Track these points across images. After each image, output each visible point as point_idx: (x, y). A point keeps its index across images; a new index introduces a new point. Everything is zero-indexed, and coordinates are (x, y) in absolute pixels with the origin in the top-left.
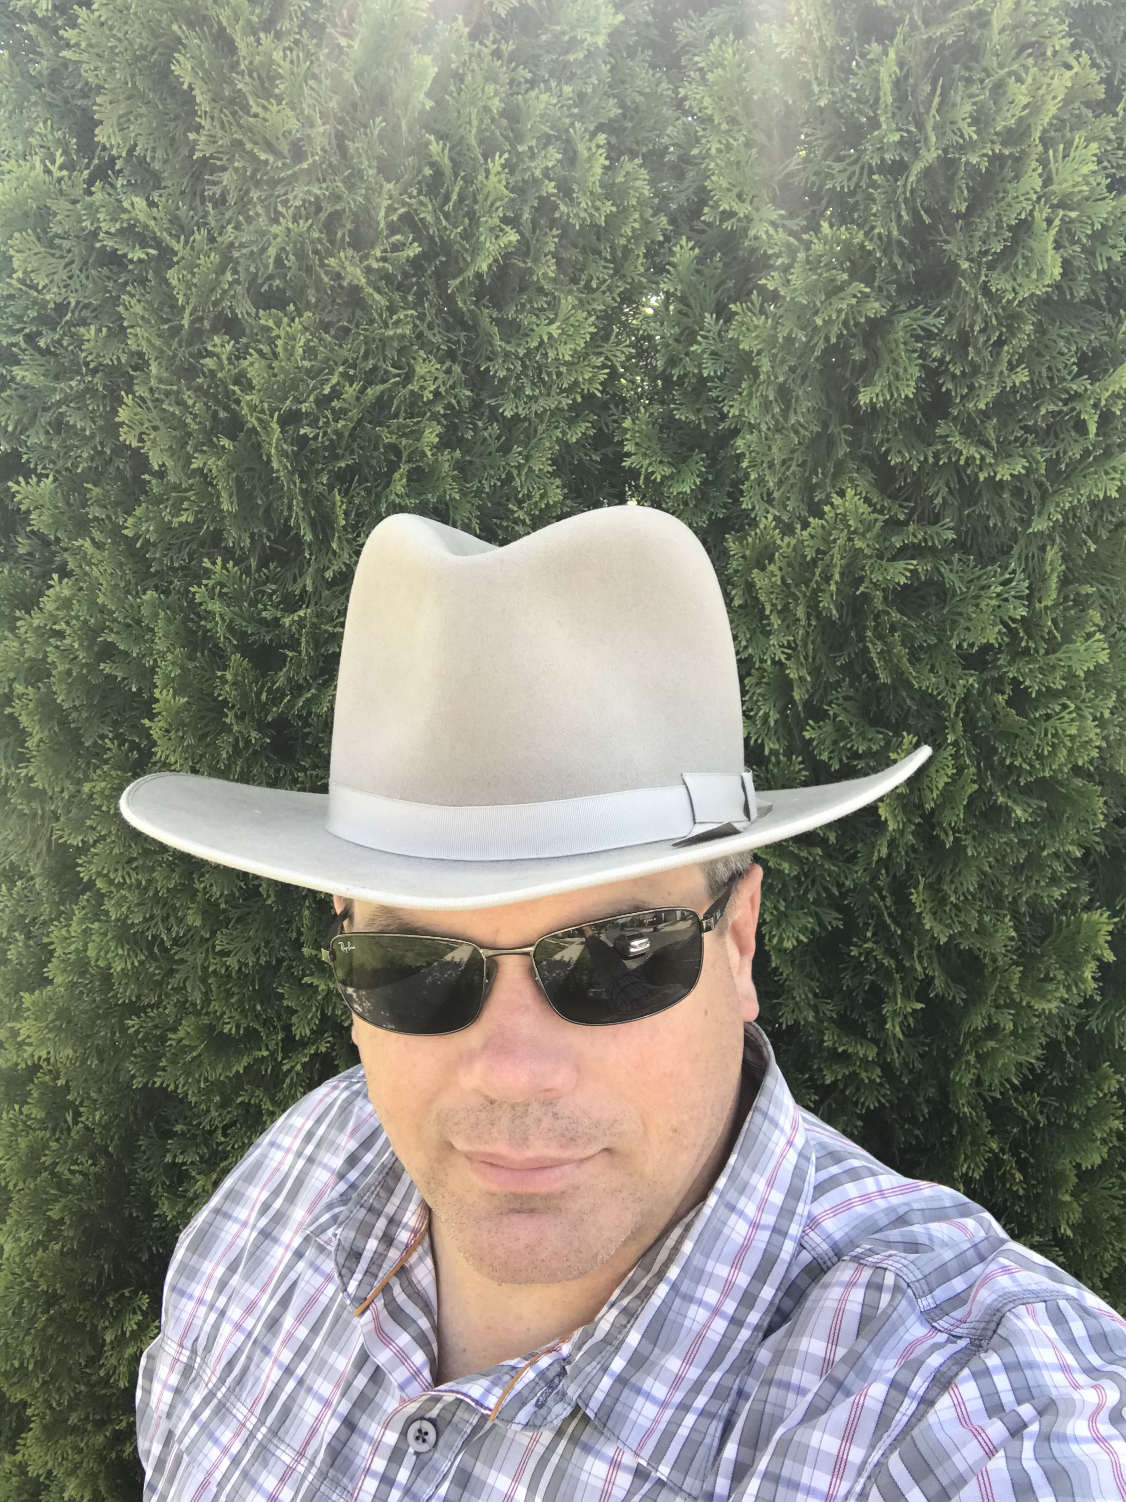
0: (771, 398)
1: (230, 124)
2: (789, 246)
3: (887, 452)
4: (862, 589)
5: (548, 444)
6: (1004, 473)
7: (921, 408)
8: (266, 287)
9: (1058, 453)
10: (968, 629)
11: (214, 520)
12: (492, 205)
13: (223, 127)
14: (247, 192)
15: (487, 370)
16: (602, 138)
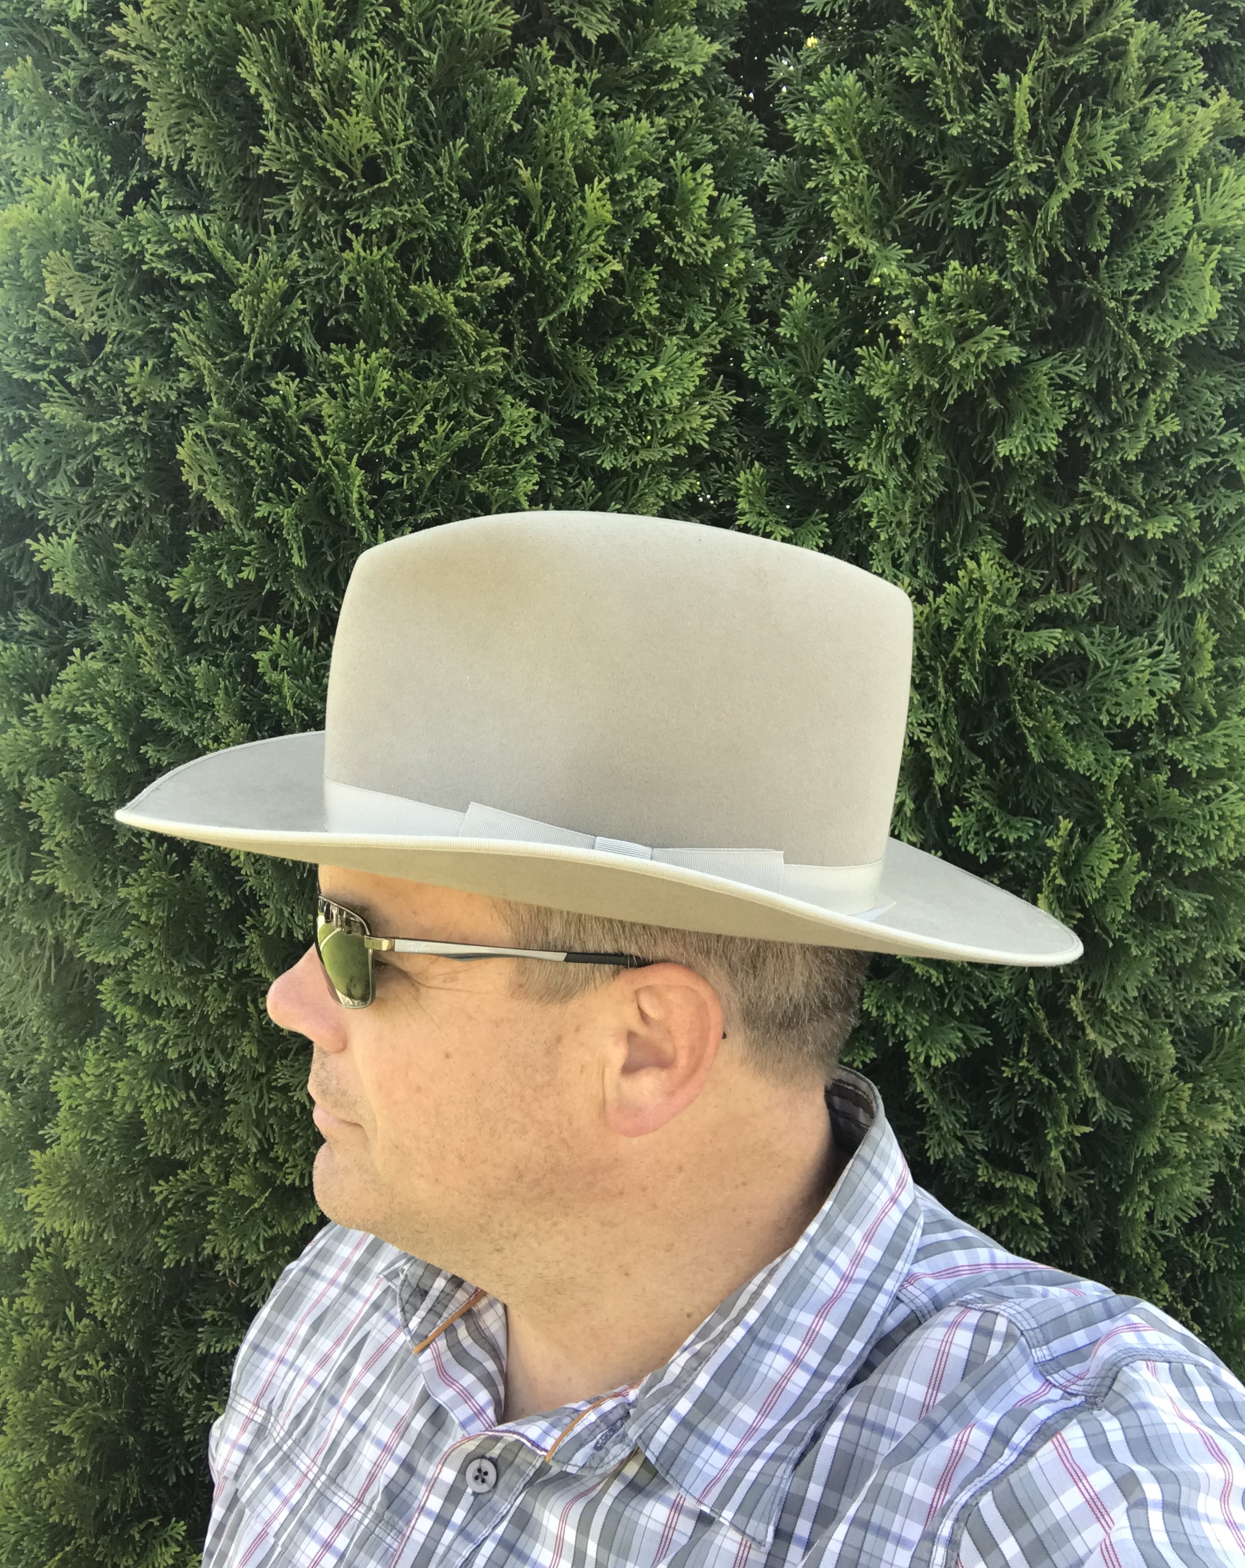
0: (899, 452)
1: (296, 139)
2: (914, 287)
3: (1022, 511)
4: (1003, 660)
5: (652, 500)
6: (1154, 531)
7: (1056, 466)
8: (331, 322)
9: (1208, 510)
10: (1118, 704)
11: (275, 580)
12: (589, 235)
13: (288, 143)
14: (315, 214)
15: (582, 418)
16: (707, 169)
